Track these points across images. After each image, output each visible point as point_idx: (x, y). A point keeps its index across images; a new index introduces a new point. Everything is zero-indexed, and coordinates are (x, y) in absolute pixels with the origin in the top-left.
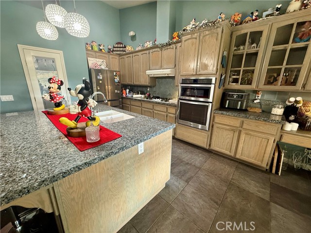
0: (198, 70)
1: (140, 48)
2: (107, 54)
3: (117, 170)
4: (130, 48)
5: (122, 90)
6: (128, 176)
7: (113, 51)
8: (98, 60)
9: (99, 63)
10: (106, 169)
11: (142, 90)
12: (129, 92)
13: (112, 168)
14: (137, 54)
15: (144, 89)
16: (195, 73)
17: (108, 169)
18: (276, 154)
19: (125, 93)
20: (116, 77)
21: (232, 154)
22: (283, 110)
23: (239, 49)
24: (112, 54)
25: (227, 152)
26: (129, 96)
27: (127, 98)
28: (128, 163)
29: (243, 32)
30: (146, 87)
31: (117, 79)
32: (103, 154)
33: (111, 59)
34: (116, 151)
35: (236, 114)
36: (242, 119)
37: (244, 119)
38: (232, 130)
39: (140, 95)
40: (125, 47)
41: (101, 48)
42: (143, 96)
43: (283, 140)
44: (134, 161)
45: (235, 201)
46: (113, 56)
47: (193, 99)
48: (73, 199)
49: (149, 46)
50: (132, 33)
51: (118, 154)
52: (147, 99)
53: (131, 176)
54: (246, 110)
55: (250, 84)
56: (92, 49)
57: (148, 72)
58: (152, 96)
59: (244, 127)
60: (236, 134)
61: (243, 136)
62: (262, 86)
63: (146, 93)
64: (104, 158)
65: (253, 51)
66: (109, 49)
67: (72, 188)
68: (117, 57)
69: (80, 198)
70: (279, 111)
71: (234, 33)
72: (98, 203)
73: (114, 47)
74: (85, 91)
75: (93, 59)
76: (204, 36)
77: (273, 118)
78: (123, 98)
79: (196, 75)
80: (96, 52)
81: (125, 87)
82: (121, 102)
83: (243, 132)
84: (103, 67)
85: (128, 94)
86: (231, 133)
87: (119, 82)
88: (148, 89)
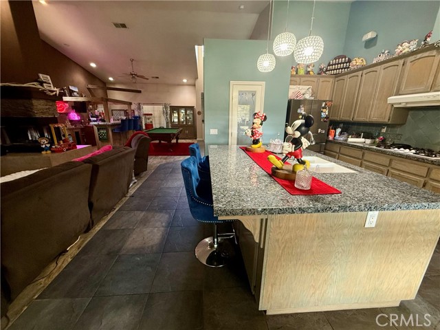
1: (382, 58)
2: (316, 77)
3: (329, 234)
4: (360, 61)
5: (329, 130)
6: (340, 250)
7: (327, 70)
8: (301, 87)
9: (302, 92)
10: (315, 226)
11: (368, 131)
12: (341, 133)
13: (323, 228)
14: (374, 69)
15: (373, 130)
17: (318, 227)
19: (333, 134)
20: (324, 110)
24: (323, 77)
26: (341, 139)
27: (334, 142)
28: (345, 231)
30: (380, 125)
31: (325, 113)
32: (319, 205)
33: (321, 83)
34: (335, 208)
39: (362, 140)
40: (350, 61)
41: (309, 70)
42: (368, 141)
44: (355, 234)
46: (324, 79)
48: (278, 241)
49: (407, 50)
50: (370, 35)
51: (336, 214)
52: (378, 146)
53: (344, 251)
56: (297, 73)
57: (393, 99)
58: (389, 143)
63: (378, 137)
64: (319, 211)
66: (321, 69)
67: (280, 228)
68: (331, 80)
69: (283, 243)
72: (297, 261)
73: (329, 65)
74: (303, 128)
75: (295, 87)
78: (328, 141)
80: (301, 76)
81: (334, 124)
82: (323, 148)
84: (308, 96)
85: (337, 136)
87: (327, 118)
88: (384, 130)
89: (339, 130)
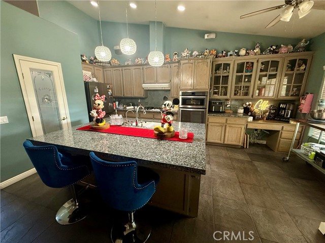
0: (195, 86)
1: (130, 63)
2: (92, 65)
4: (116, 61)
7: (95, 62)
12: (119, 105)
14: (127, 68)
15: (134, 101)
16: (192, 88)
18: (246, 136)
19: (115, 105)
20: (109, 90)
21: (222, 142)
22: (243, 110)
23: (217, 73)
25: (219, 142)
29: (219, 63)
30: (137, 98)
31: (110, 92)
33: (96, 71)
35: (222, 115)
36: (226, 118)
37: (227, 118)
38: (221, 126)
41: (84, 59)
43: (248, 127)
45: (239, 165)
47: (189, 107)
49: (140, 62)
54: (224, 112)
55: (226, 95)
57: (144, 86)
59: (228, 122)
60: (224, 128)
61: (228, 129)
62: (233, 96)
65: (226, 75)
66: (92, 60)
70: (241, 111)
71: (214, 62)
76: (198, 63)
77: (239, 115)
79: (194, 89)
83: (227, 126)
84: (94, 80)
85: (117, 107)
86: (220, 128)
87: (111, 95)
88: (139, 101)
89: (117, 103)
